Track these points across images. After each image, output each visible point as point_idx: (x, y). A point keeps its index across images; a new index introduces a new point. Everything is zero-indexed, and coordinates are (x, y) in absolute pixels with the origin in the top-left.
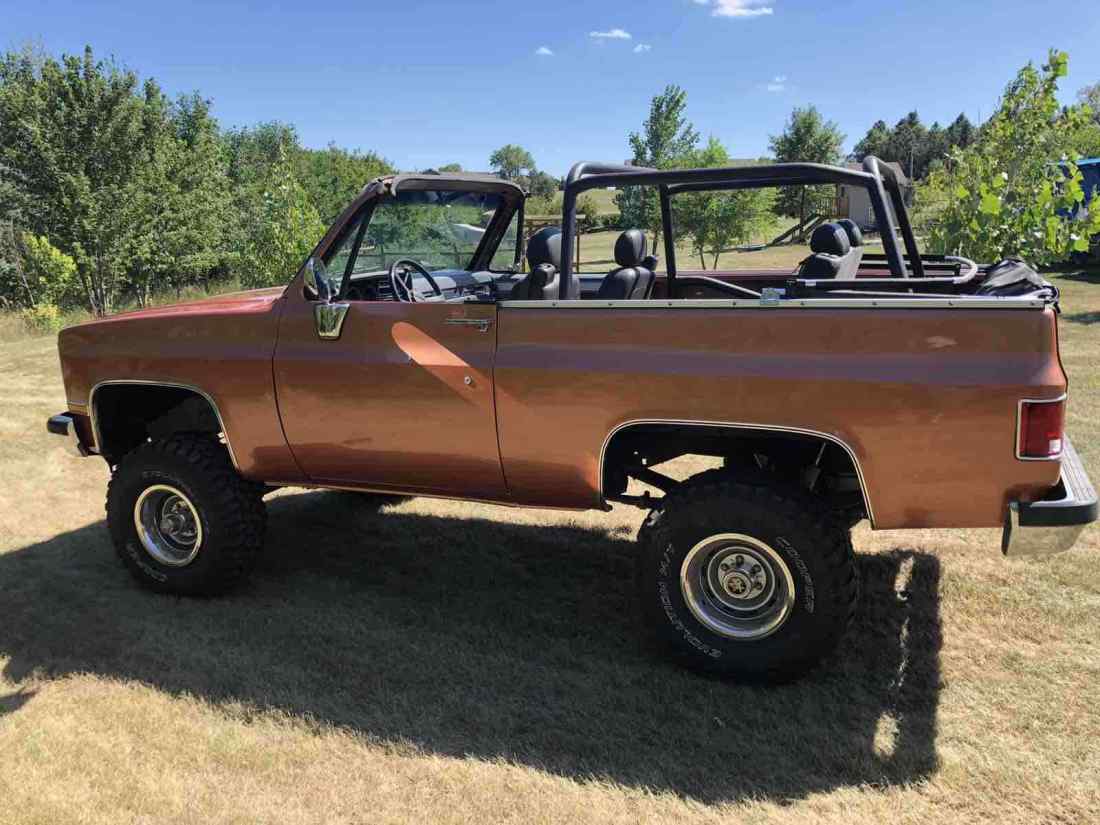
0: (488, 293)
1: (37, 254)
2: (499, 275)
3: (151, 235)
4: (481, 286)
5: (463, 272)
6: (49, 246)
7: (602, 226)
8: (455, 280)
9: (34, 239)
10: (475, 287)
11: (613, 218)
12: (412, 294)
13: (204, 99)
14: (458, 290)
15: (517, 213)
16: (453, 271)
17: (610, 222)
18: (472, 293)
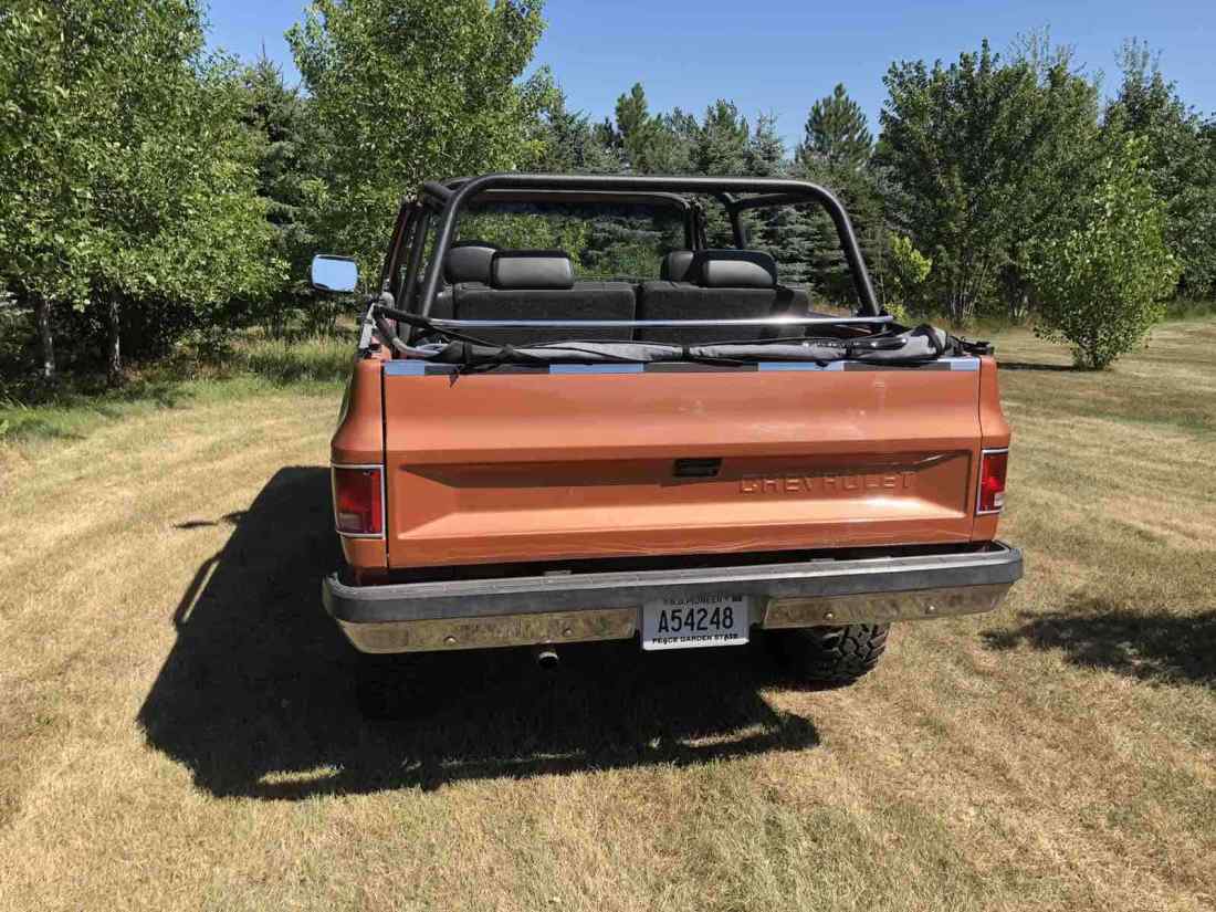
1: (898, 255)
6: (911, 248)
9: (897, 239)
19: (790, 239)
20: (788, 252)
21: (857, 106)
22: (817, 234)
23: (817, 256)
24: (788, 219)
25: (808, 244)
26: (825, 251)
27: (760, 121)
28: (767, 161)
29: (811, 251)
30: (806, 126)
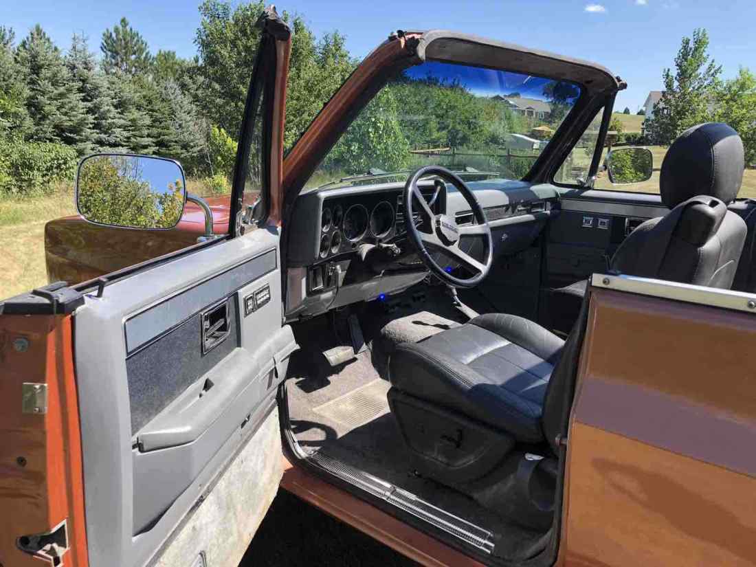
0: (548, 212)
1: (219, 141)
2: (565, 190)
3: (293, 131)
4: (541, 203)
5: (519, 183)
6: (225, 135)
7: (625, 142)
8: (507, 194)
9: (217, 130)
10: (532, 204)
11: (635, 136)
12: (438, 222)
13: (341, 36)
14: (511, 208)
15: (602, 110)
16: (505, 180)
17: (632, 138)
18: (529, 212)
19: (113, 130)
20: (112, 140)
21: (140, 35)
22: (131, 126)
23: (133, 143)
24: (108, 115)
25: (126, 134)
26: (139, 138)
27: (74, 39)
28: (85, 70)
29: (128, 138)
30: (101, 48)
